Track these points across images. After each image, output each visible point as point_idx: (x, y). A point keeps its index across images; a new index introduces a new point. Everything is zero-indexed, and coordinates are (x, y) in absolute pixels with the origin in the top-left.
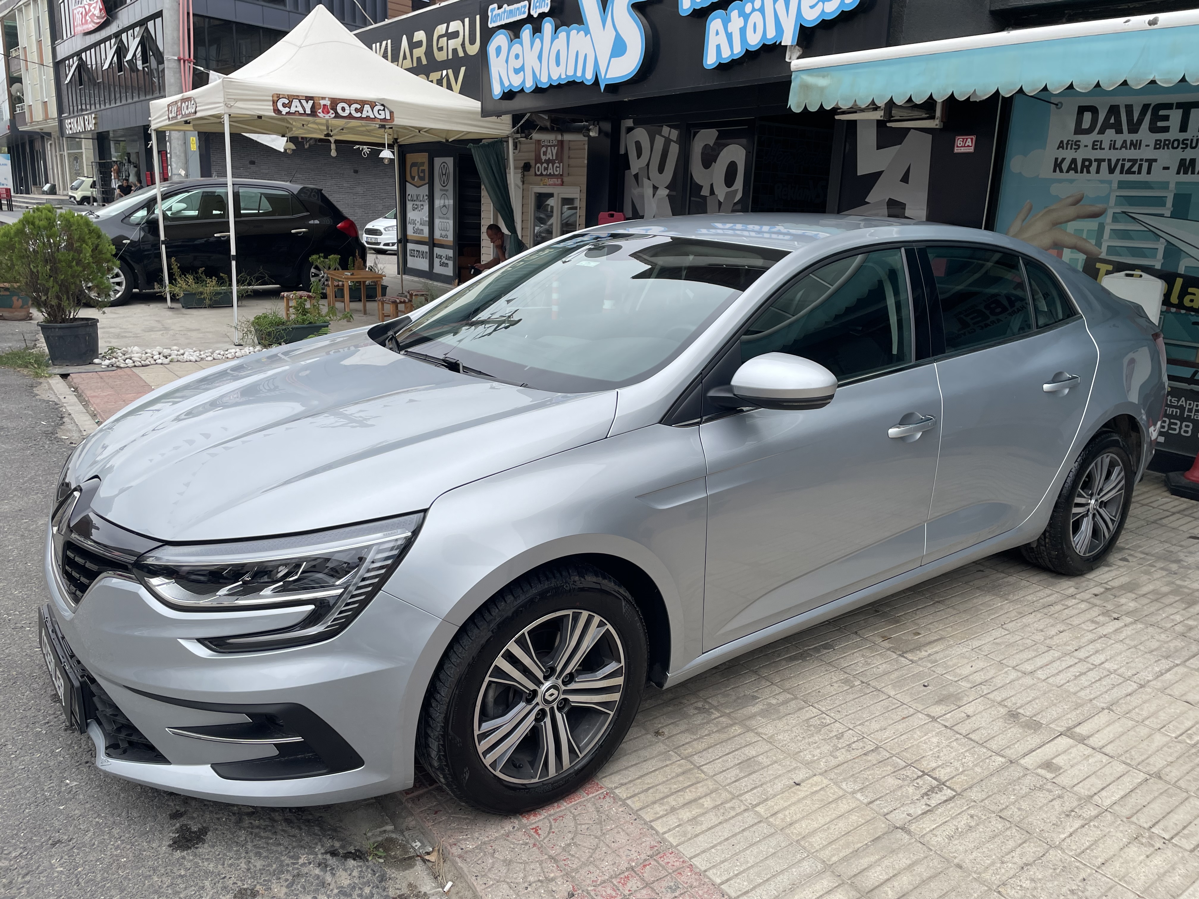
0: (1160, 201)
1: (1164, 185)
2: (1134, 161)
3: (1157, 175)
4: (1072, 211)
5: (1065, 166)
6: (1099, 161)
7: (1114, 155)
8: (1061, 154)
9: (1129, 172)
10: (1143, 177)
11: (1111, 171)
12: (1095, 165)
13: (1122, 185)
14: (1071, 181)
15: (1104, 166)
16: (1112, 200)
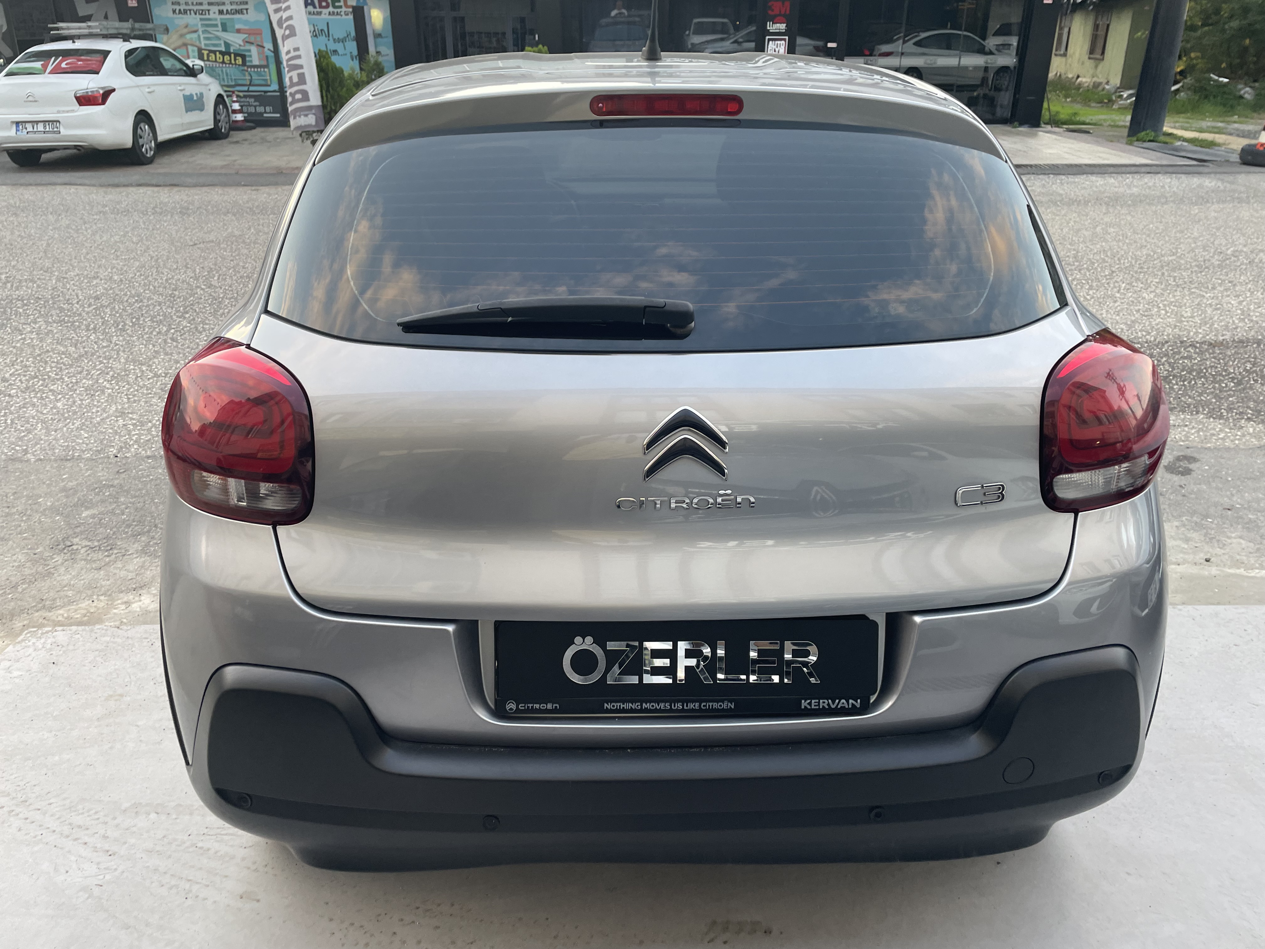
0: (216, 26)
1: (216, 20)
2: (203, 10)
3: (212, 16)
4: (186, 31)
5: (177, 11)
6: (190, 10)
7: (195, 8)
8: (175, 7)
9: (202, 14)
10: (207, 16)
11: (196, 14)
12: (188, 12)
13: (201, 19)
14: (182, 18)
15: (192, 12)
16: (200, 26)
